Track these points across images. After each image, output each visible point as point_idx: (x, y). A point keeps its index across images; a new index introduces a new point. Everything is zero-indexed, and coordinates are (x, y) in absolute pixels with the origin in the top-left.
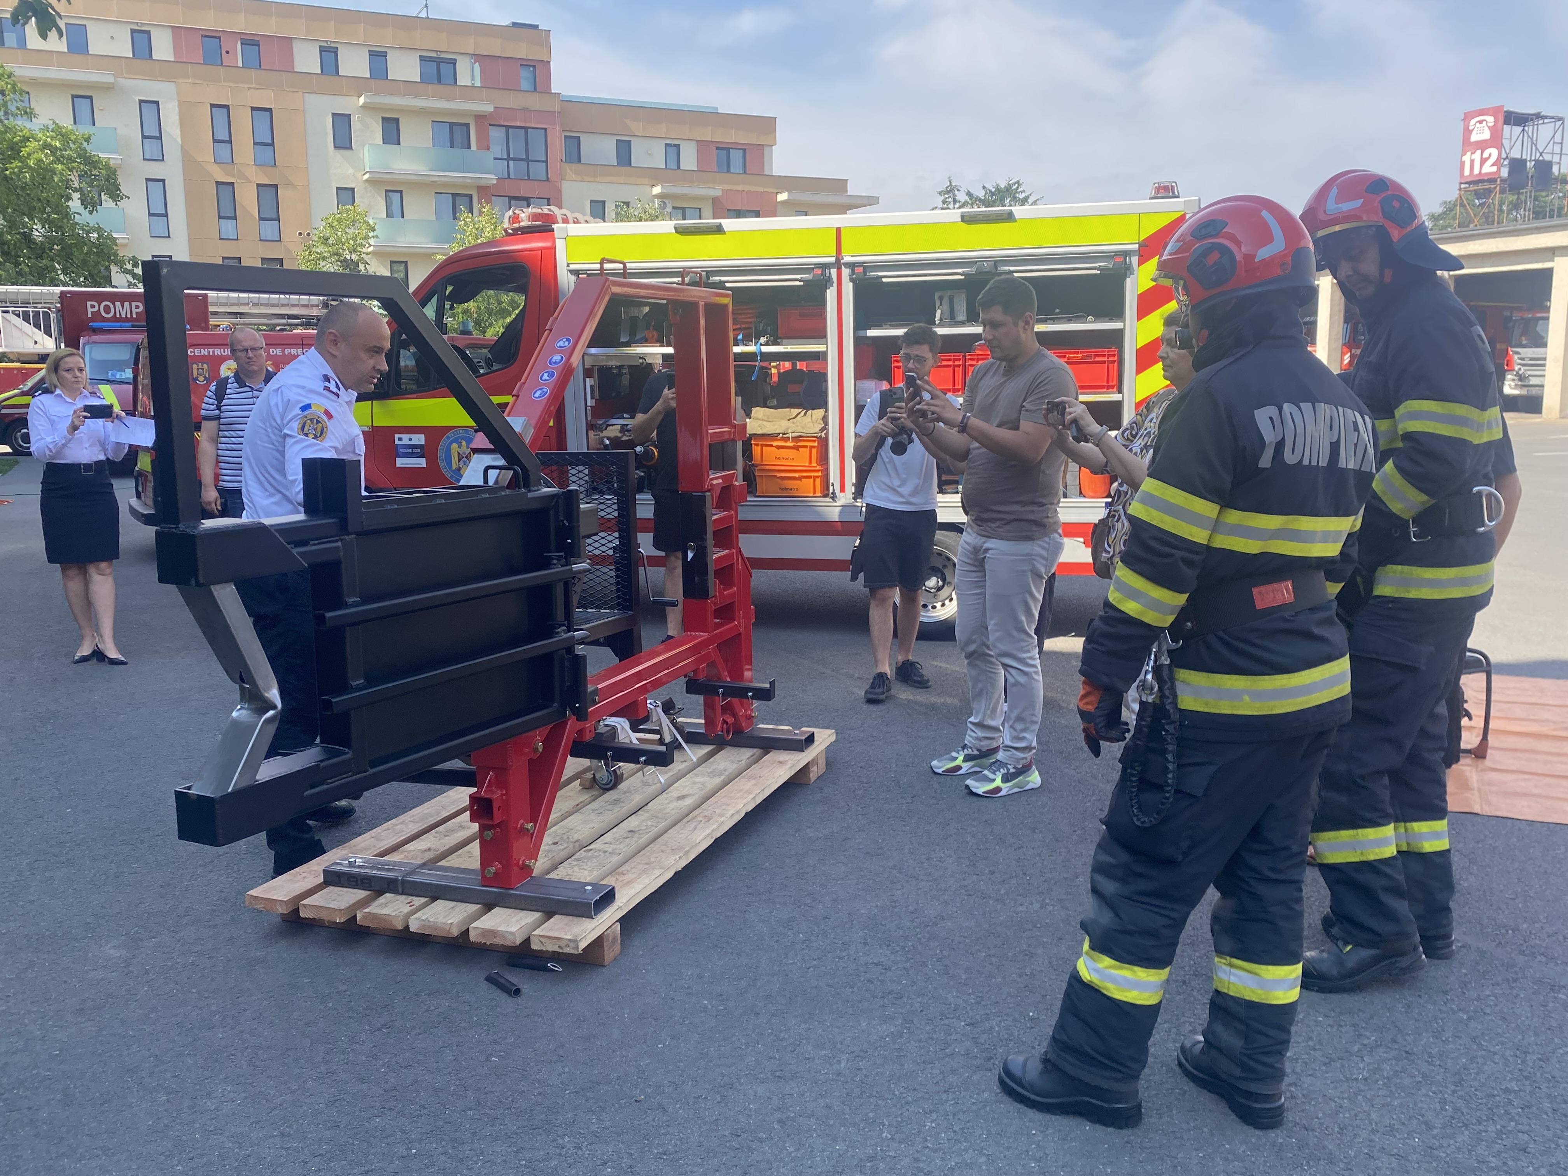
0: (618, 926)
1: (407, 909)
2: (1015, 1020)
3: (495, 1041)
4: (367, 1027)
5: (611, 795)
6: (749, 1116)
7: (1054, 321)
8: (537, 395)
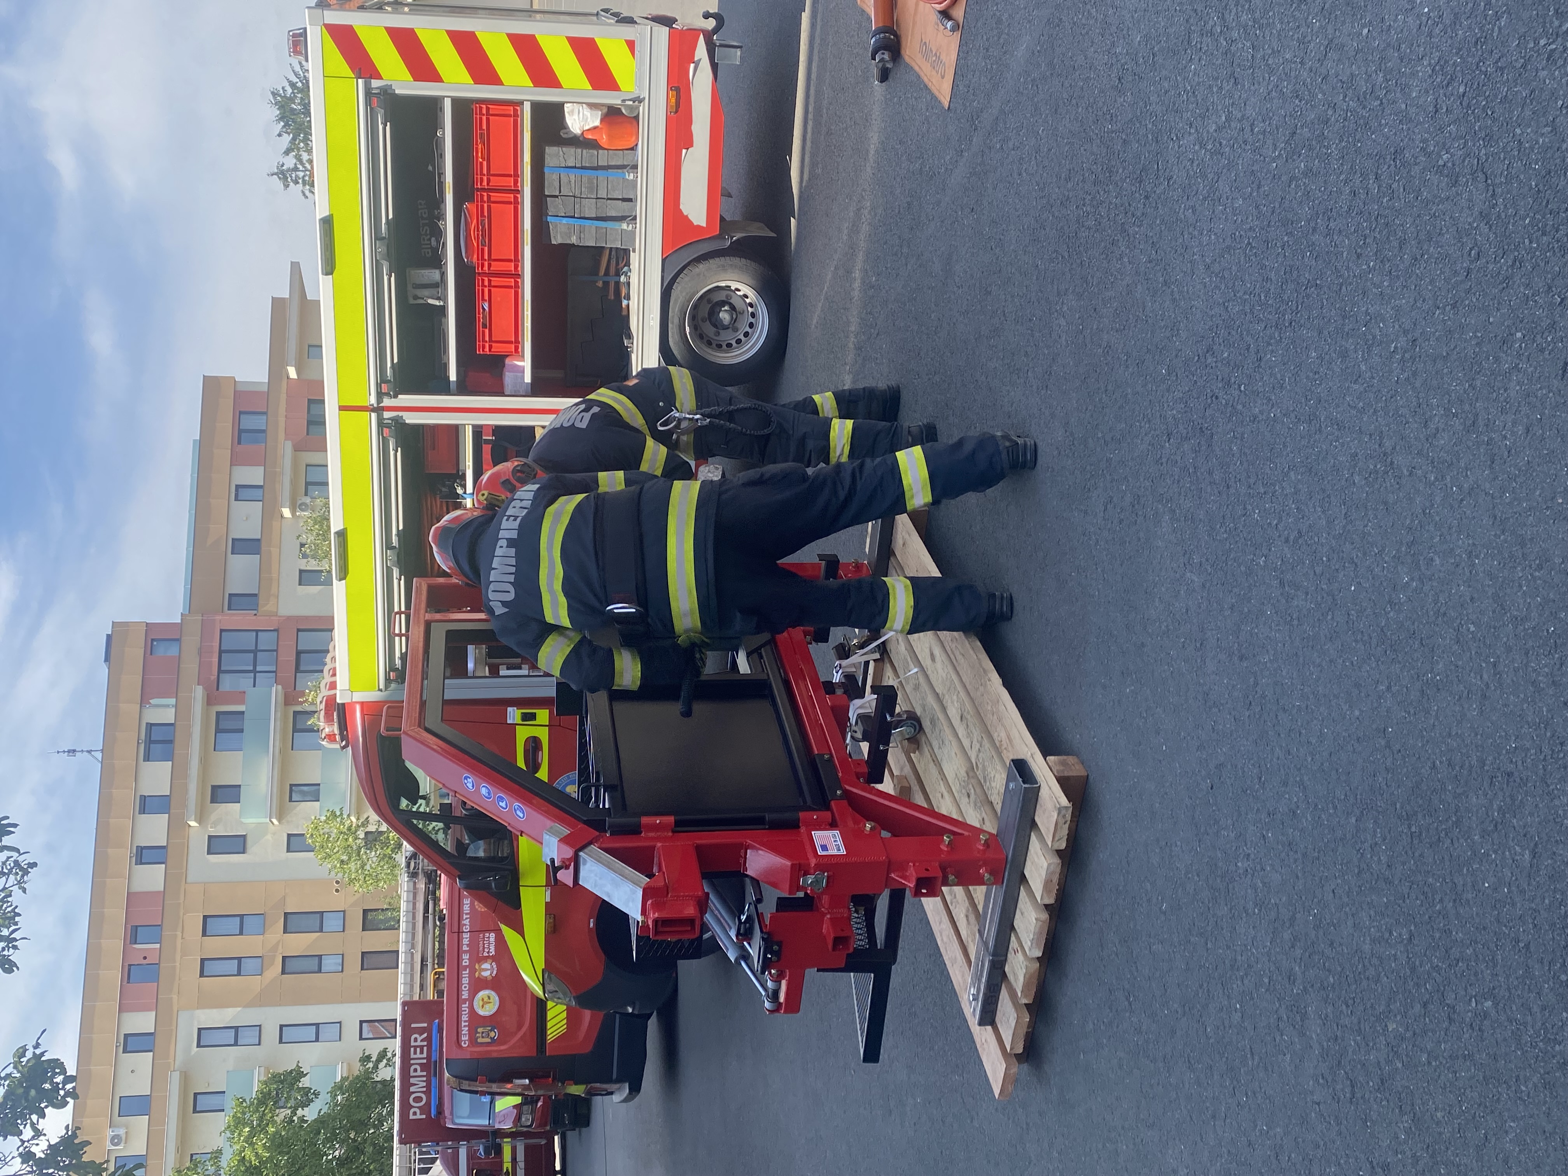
0: (1051, 758)
1: (1020, 955)
2: (1168, 390)
3: (1149, 901)
4: (1127, 1014)
5: (926, 724)
6: (1233, 686)
8: (521, 815)
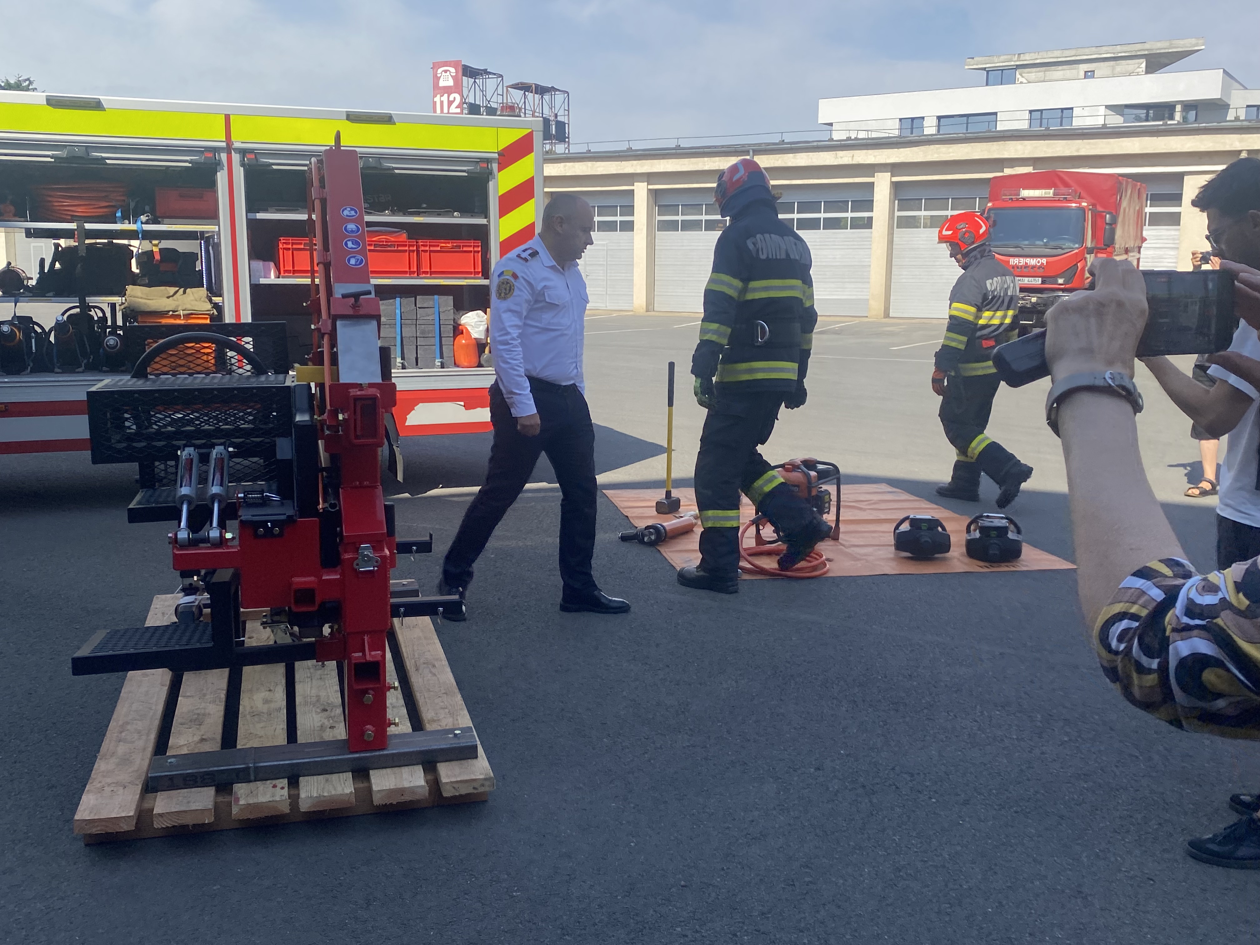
1: (281, 791)
7: (418, 214)
